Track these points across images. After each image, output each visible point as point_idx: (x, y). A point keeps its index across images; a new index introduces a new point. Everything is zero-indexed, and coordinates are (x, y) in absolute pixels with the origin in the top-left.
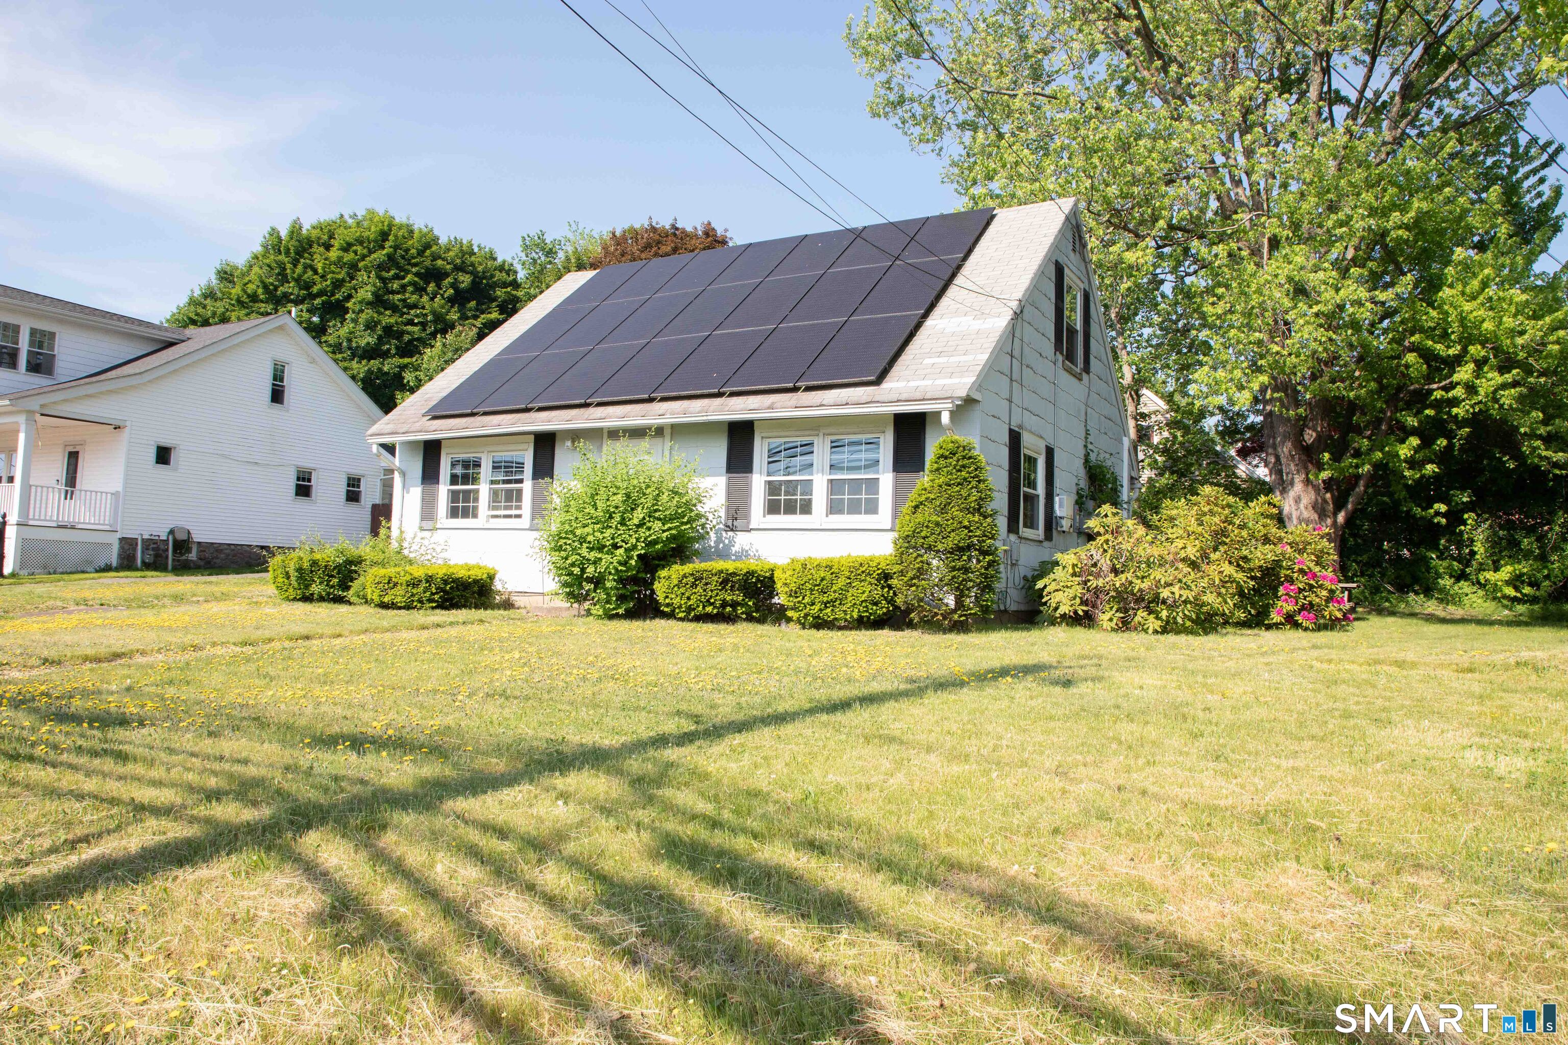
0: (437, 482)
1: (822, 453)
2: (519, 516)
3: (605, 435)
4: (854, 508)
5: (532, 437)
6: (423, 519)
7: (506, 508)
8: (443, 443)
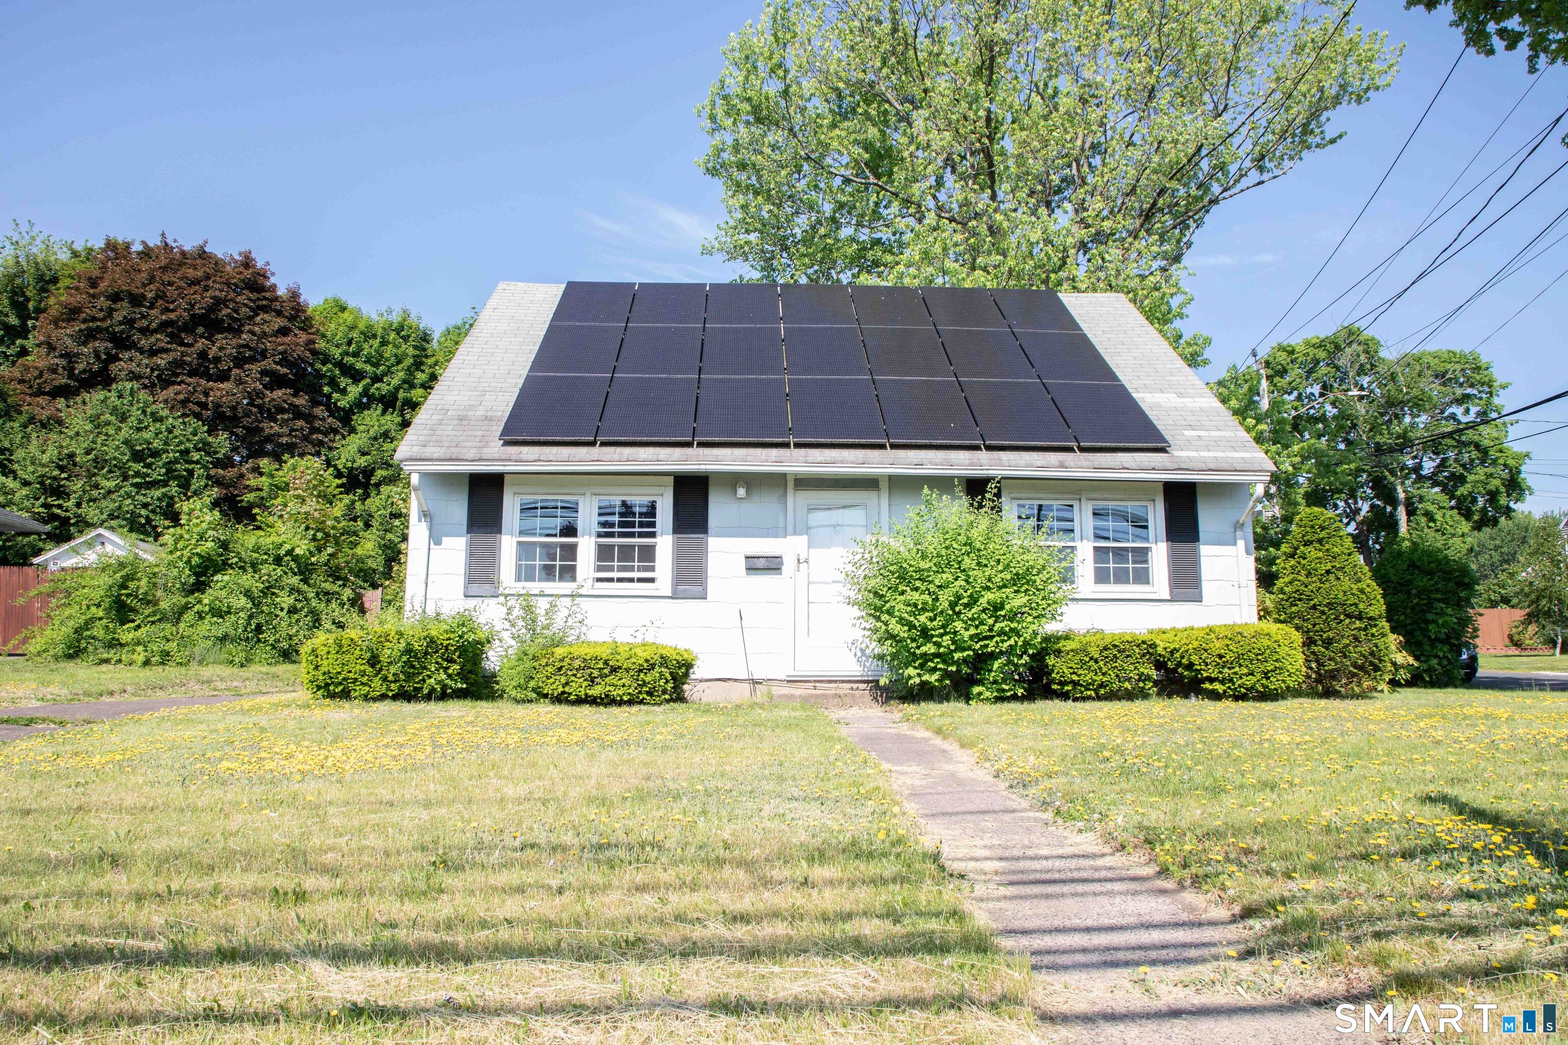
0: (499, 532)
1: (1084, 519)
2: (652, 580)
3: (791, 484)
4: (1121, 577)
5: (671, 479)
6: (471, 579)
7: (622, 569)
8: (507, 478)
